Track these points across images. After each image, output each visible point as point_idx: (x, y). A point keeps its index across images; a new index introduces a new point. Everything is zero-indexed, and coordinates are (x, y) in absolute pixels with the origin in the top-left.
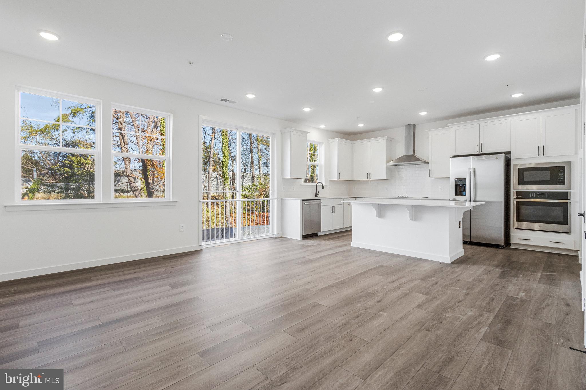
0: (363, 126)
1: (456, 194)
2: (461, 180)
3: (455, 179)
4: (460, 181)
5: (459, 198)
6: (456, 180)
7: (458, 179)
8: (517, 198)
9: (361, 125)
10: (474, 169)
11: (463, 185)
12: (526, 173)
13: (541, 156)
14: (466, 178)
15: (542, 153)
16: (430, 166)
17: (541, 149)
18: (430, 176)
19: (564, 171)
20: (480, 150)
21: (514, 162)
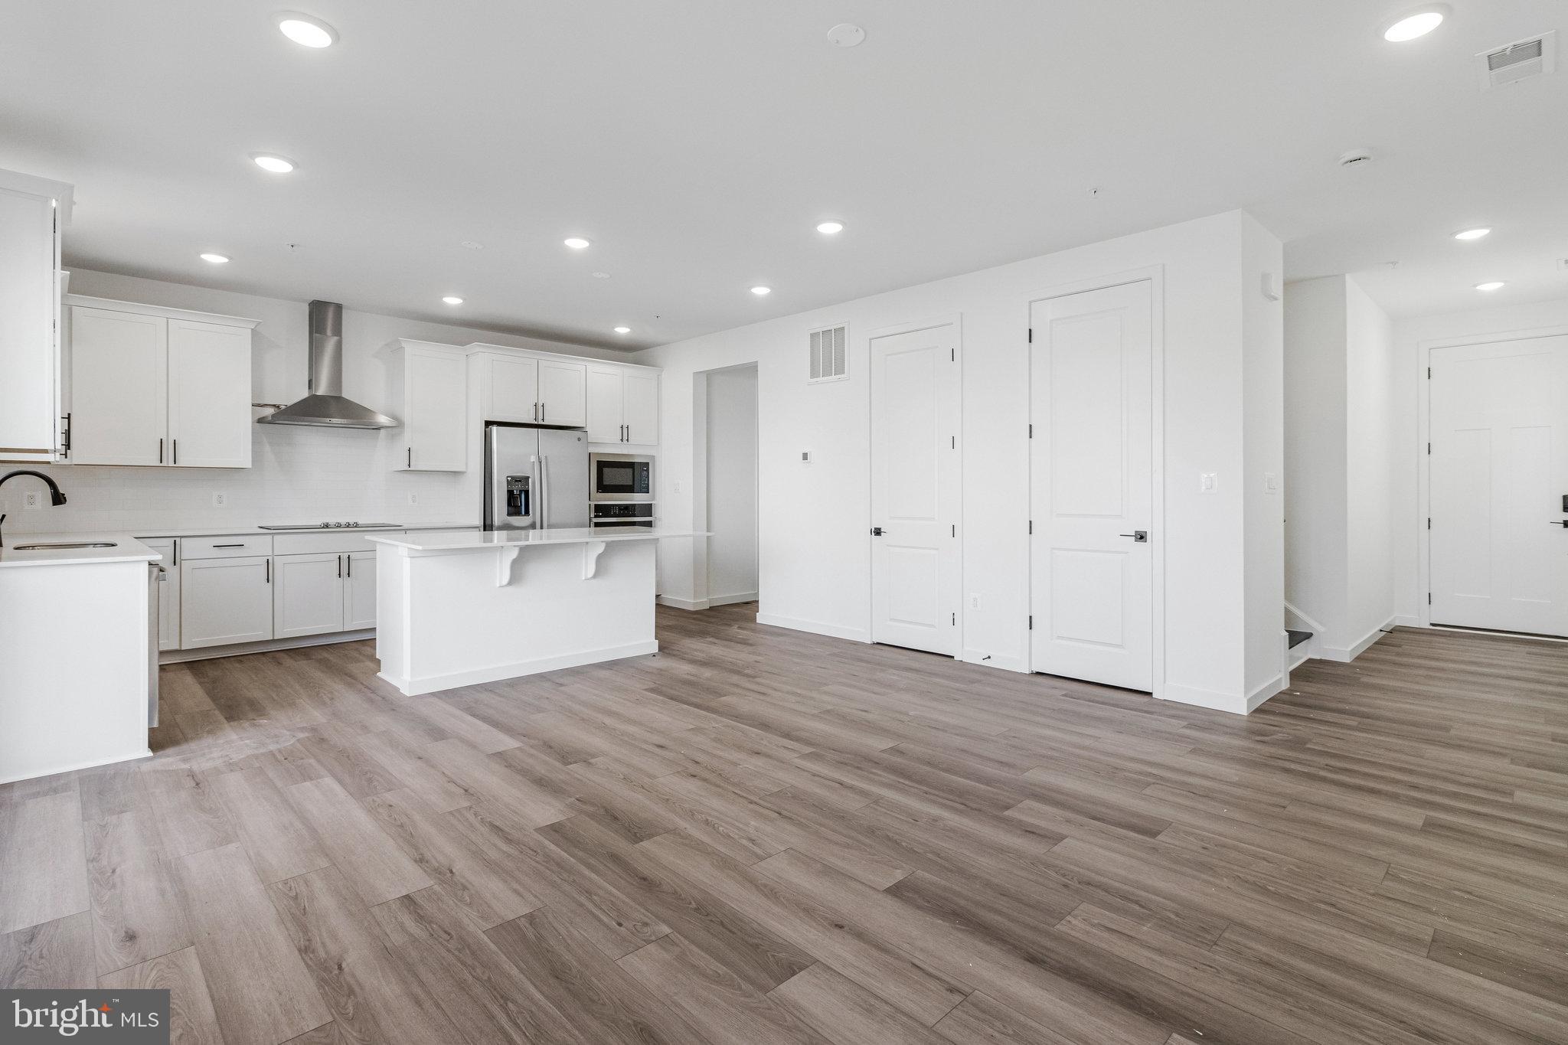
0: (223, 265)
1: (509, 514)
2: (520, 481)
3: (508, 477)
4: (516, 481)
5: (516, 521)
6: (510, 479)
7: (512, 477)
8: (596, 515)
9: (214, 259)
10: (546, 457)
11: (521, 491)
12: (606, 470)
13: (625, 442)
14: (529, 477)
15: (625, 438)
16: (408, 439)
17: (625, 430)
18: (409, 465)
19: (648, 470)
20: (540, 417)
21: (592, 450)
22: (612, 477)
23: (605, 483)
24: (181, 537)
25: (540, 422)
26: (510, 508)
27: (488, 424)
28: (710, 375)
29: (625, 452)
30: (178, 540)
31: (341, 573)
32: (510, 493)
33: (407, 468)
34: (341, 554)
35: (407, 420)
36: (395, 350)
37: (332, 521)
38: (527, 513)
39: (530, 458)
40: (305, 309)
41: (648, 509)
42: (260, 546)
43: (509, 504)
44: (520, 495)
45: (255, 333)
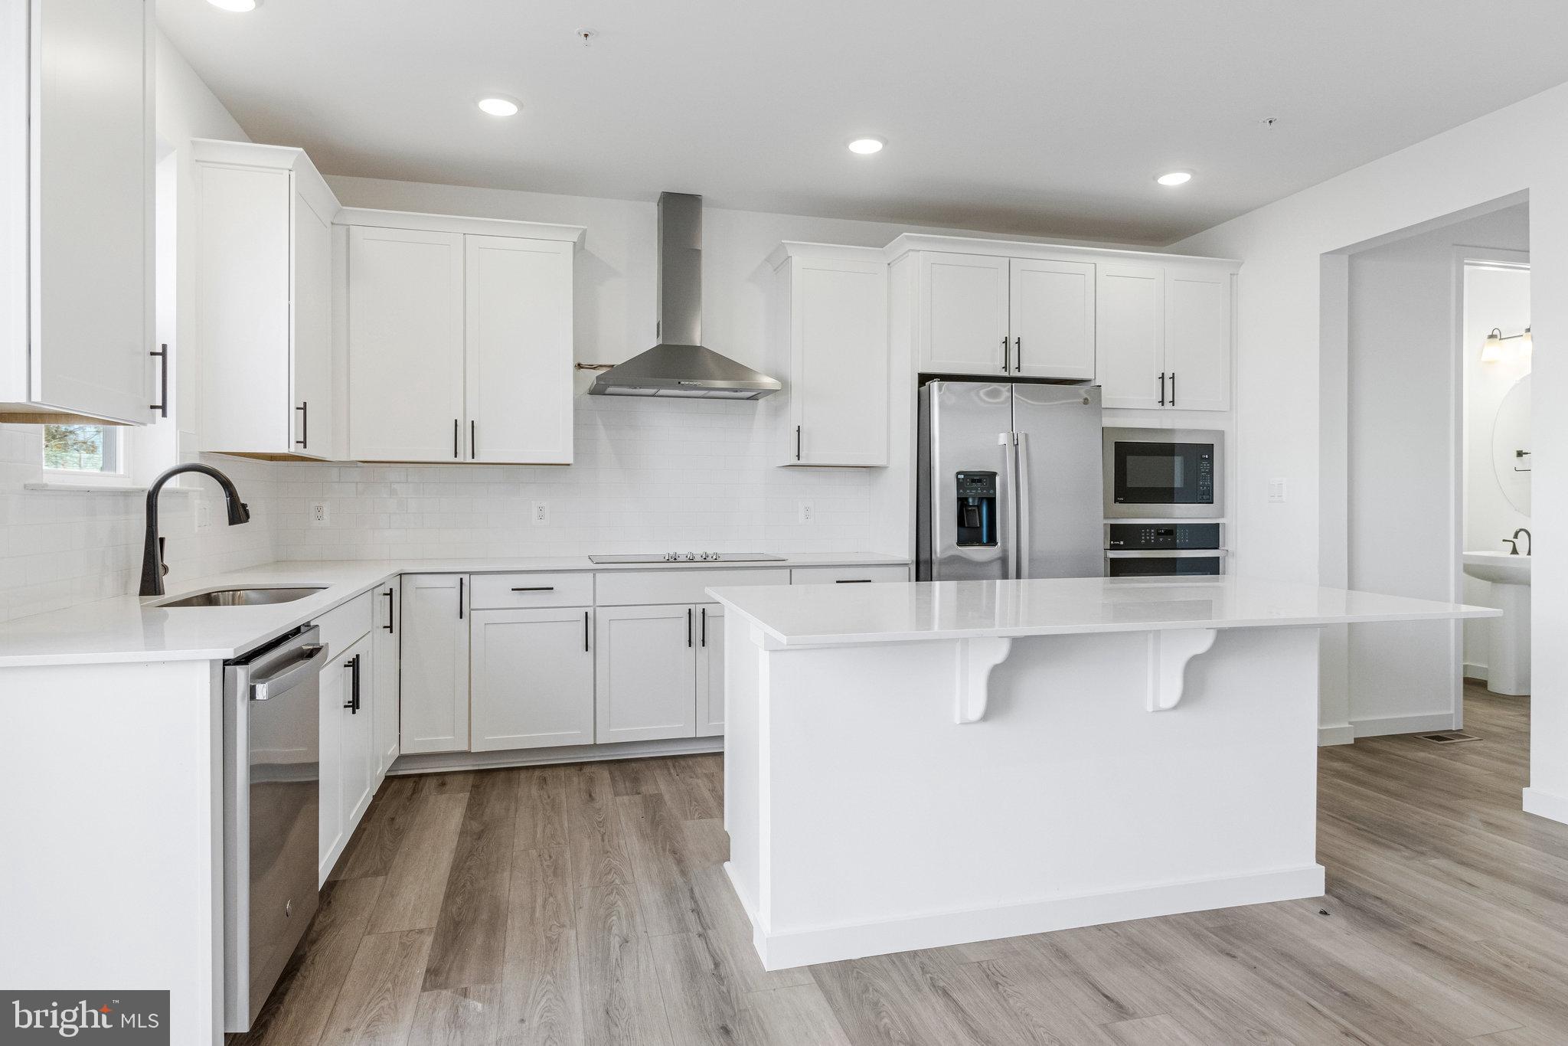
0: (511, 117)
1: (961, 542)
2: (980, 481)
3: (958, 473)
4: (973, 481)
6: (962, 476)
7: (966, 475)
8: (1113, 548)
9: (498, 109)
10: (1026, 435)
11: (981, 499)
12: (1131, 460)
13: (1168, 406)
14: (994, 474)
15: (1168, 397)
16: (797, 412)
17: (1168, 383)
18: (798, 456)
19: (1211, 460)
20: (1014, 363)
21: (1108, 422)
22: (1140, 473)
23: (1129, 485)
24: (470, 573)
25: (1014, 373)
26: (962, 529)
27: (924, 379)
28: (1356, 256)
29: (1166, 424)
30: (466, 578)
31: (693, 640)
32: (962, 502)
33: (795, 461)
34: (692, 607)
35: (795, 378)
36: (779, 263)
37: (683, 551)
38: (992, 540)
39: (998, 438)
40: (653, 210)
41: (1209, 535)
42: (575, 591)
43: (961, 523)
44: (979, 507)
45: (579, 248)
